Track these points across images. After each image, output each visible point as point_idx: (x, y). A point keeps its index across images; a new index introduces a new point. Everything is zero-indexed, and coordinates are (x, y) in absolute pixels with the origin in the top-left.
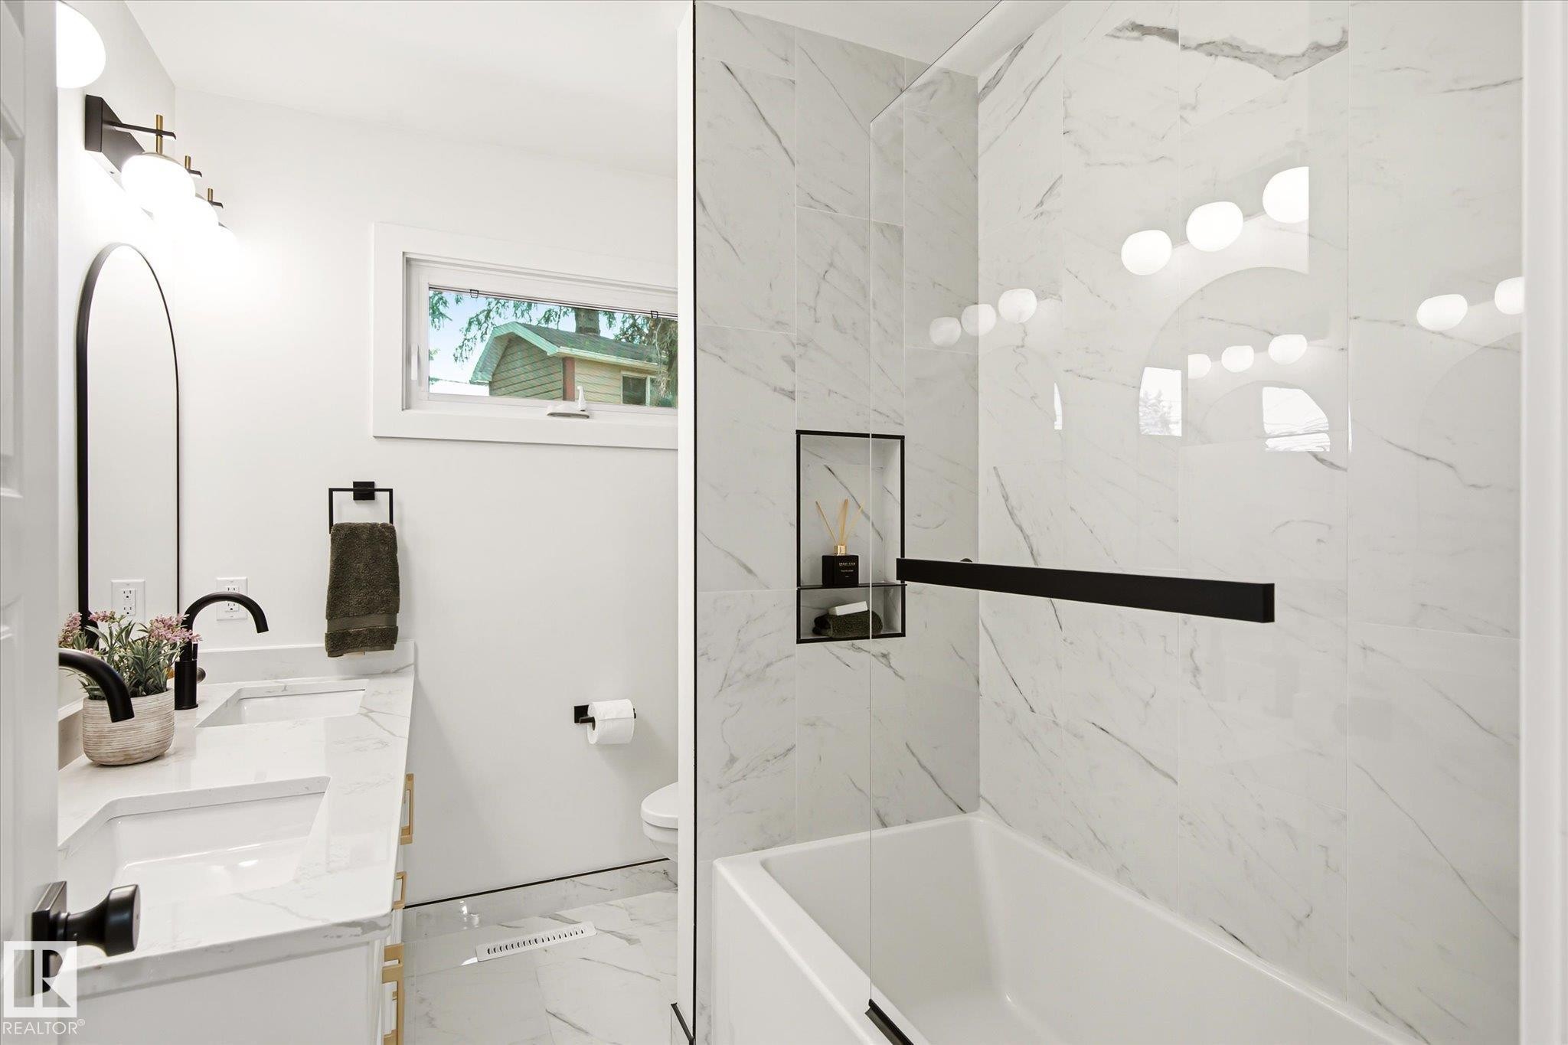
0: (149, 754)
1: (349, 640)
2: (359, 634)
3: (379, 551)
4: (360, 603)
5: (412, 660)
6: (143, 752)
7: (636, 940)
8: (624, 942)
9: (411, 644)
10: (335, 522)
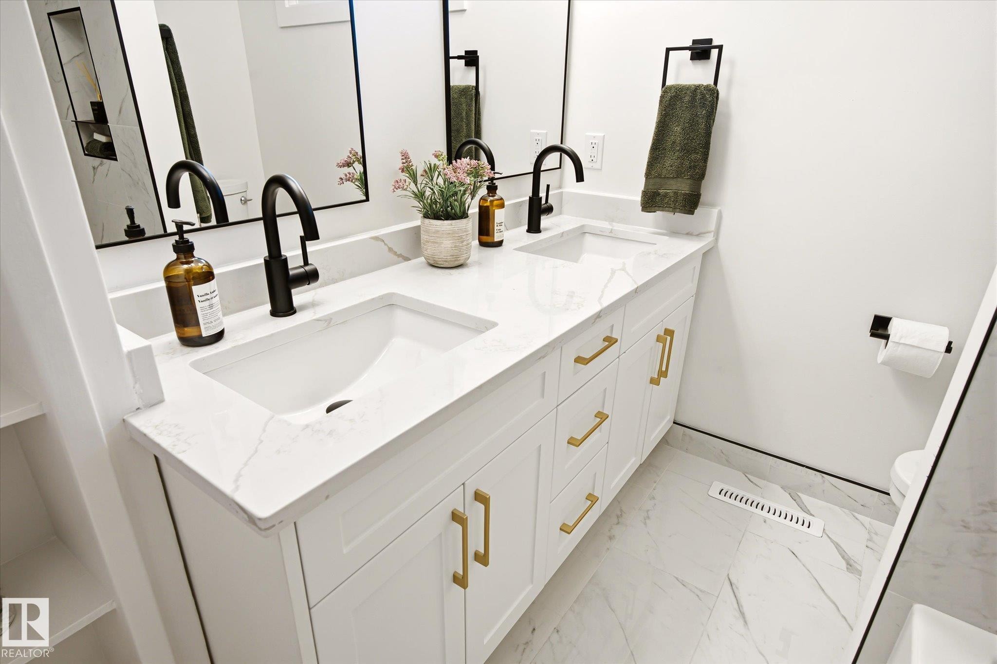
0: (447, 263)
1: (658, 198)
2: (666, 195)
3: (696, 115)
4: (671, 166)
5: (712, 227)
6: (443, 261)
7: (857, 570)
8: (843, 564)
9: (715, 212)
10: (668, 83)
